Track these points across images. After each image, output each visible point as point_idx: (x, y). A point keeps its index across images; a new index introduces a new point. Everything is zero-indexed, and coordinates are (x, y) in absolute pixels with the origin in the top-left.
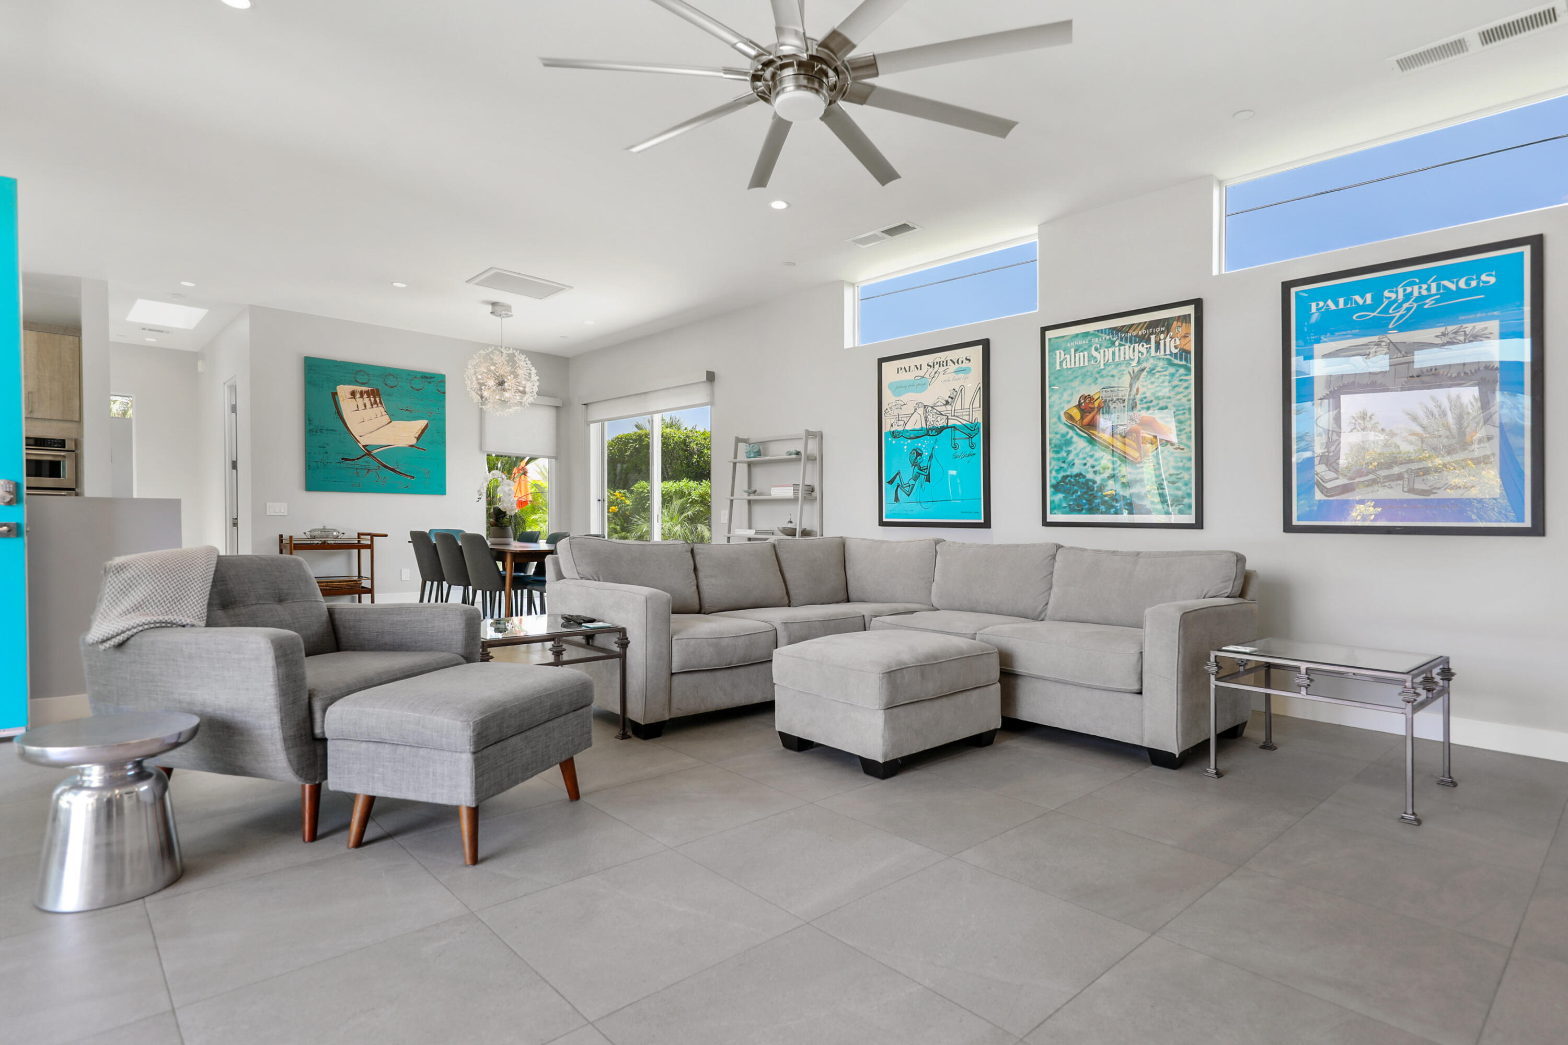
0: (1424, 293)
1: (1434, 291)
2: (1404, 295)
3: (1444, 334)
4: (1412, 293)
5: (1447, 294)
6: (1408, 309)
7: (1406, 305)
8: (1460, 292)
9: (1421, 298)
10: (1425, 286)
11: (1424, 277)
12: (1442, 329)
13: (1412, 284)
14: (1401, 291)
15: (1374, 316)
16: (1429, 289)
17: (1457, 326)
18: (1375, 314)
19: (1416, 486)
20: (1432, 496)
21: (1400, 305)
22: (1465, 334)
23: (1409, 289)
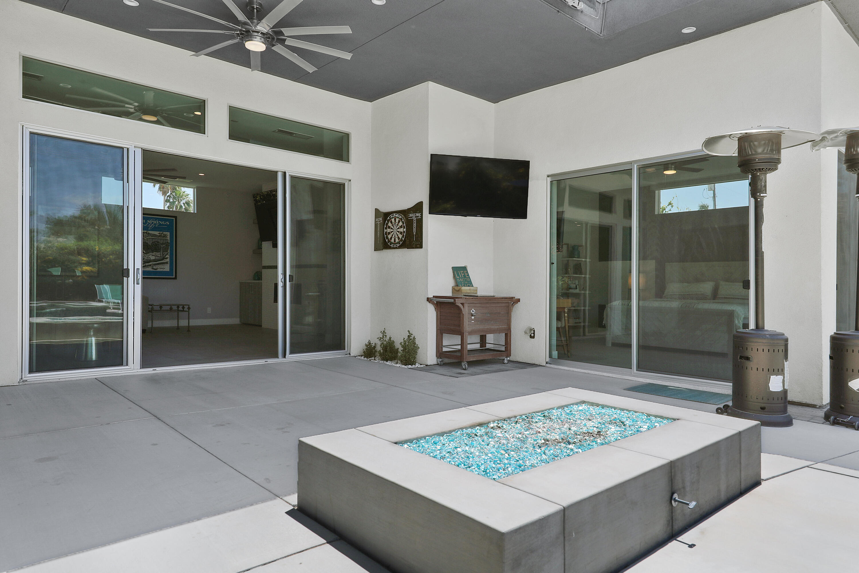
0: (156, 223)
1: (158, 223)
2: (152, 222)
3: (159, 233)
4: (153, 222)
5: (160, 225)
6: (153, 226)
7: (152, 225)
8: (163, 225)
9: (155, 224)
10: (156, 221)
11: (156, 219)
12: (159, 232)
13: (153, 220)
14: (151, 221)
15: (146, 226)
16: (157, 222)
17: (162, 232)
18: (145, 225)
19: (154, 268)
20: (157, 270)
21: (151, 224)
22: (164, 234)
23: (153, 221)
